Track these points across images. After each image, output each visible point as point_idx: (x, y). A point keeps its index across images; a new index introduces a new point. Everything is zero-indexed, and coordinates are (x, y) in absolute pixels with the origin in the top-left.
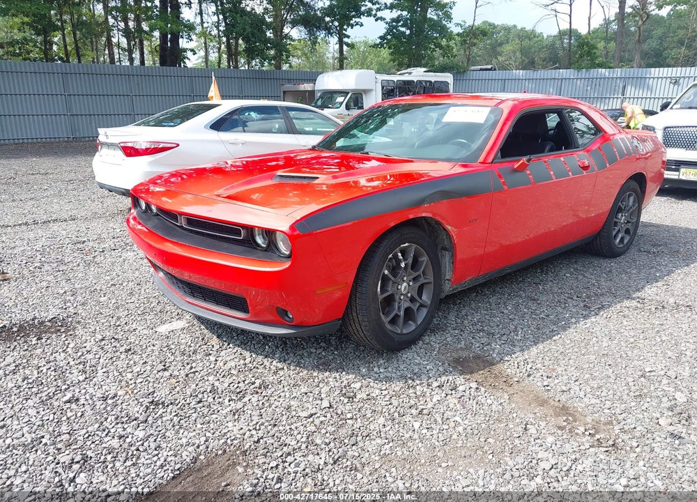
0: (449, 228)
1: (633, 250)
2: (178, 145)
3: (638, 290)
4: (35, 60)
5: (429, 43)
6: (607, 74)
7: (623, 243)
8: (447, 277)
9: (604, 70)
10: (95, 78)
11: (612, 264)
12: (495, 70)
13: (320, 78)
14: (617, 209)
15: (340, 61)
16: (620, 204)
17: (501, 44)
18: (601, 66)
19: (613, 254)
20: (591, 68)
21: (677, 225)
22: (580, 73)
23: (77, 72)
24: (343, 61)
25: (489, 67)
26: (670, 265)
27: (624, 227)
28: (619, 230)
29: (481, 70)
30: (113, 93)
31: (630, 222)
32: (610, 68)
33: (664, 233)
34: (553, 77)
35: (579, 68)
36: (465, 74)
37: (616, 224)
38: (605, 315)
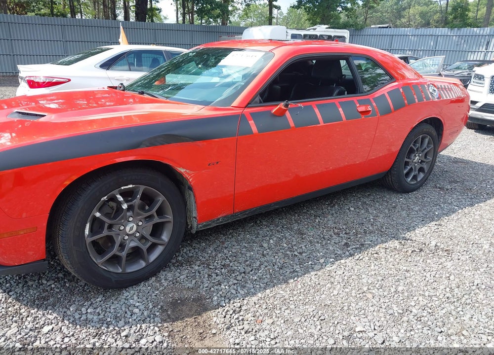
0: (182, 170)
1: (429, 186)
2: (69, 80)
3: (408, 230)
4: (44, 16)
5: (337, 7)
6: (478, 32)
7: (416, 180)
8: (194, 215)
9: (475, 29)
10: (82, 29)
11: (401, 200)
12: (390, 27)
13: (245, 32)
14: (407, 150)
15: (269, 19)
16: (412, 145)
17: (404, 9)
18: (470, 25)
19: (405, 190)
20: (461, 27)
21: (485, 162)
22: (453, 31)
23: (72, 24)
24: (271, 20)
25: (386, 25)
26: (455, 204)
27: (418, 166)
28: (411, 169)
29: (379, 27)
30: (86, 40)
31: (424, 162)
32: (478, 27)
33: (468, 170)
34: (431, 34)
35: (452, 27)
36: (362, 30)
37: (407, 164)
38: (357, 257)
